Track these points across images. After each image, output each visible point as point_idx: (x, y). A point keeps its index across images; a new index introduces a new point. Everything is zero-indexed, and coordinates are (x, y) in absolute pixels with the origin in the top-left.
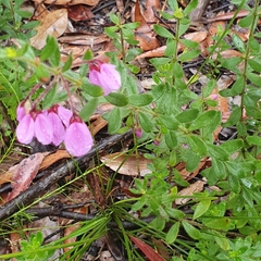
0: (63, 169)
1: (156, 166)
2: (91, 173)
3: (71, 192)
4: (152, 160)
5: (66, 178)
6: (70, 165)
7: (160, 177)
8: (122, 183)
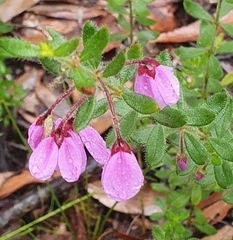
0: (31, 199)
1: (169, 202)
2: (73, 207)
3: (41, 232)
4: (162, 194)
5: (36, 213)
6: (42, 193)
7: (176, 219)
8: (115, 224)
